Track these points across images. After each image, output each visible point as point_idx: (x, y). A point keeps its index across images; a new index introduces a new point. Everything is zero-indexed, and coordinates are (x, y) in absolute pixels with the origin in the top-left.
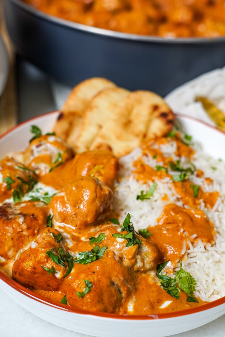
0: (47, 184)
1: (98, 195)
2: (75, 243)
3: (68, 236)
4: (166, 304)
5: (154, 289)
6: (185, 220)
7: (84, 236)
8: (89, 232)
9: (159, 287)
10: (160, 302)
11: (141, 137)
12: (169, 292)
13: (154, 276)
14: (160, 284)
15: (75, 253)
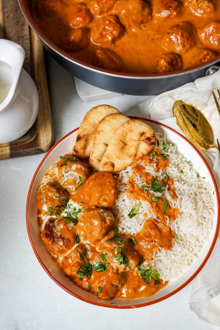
0: (75, 200)
1: (103, 227)
2: (92, 254)
3: (88, 248)
4: (143, 288)
5: (137, 279)
6: (156, 234)
7: (98, 246)
8: (101, 243)
9: (139, 277)
10: (139, 287)
11: (133, 157)
12: (145, 279)
13: (137, 270)
14: (140, 275)
15: (93, 262)
